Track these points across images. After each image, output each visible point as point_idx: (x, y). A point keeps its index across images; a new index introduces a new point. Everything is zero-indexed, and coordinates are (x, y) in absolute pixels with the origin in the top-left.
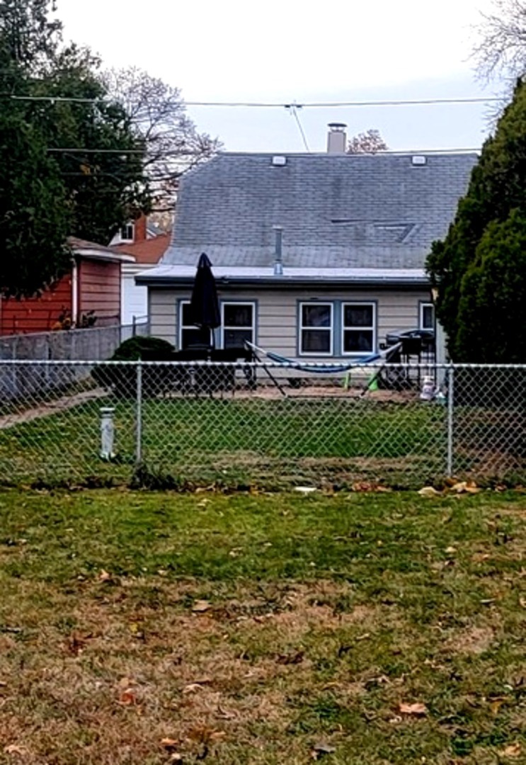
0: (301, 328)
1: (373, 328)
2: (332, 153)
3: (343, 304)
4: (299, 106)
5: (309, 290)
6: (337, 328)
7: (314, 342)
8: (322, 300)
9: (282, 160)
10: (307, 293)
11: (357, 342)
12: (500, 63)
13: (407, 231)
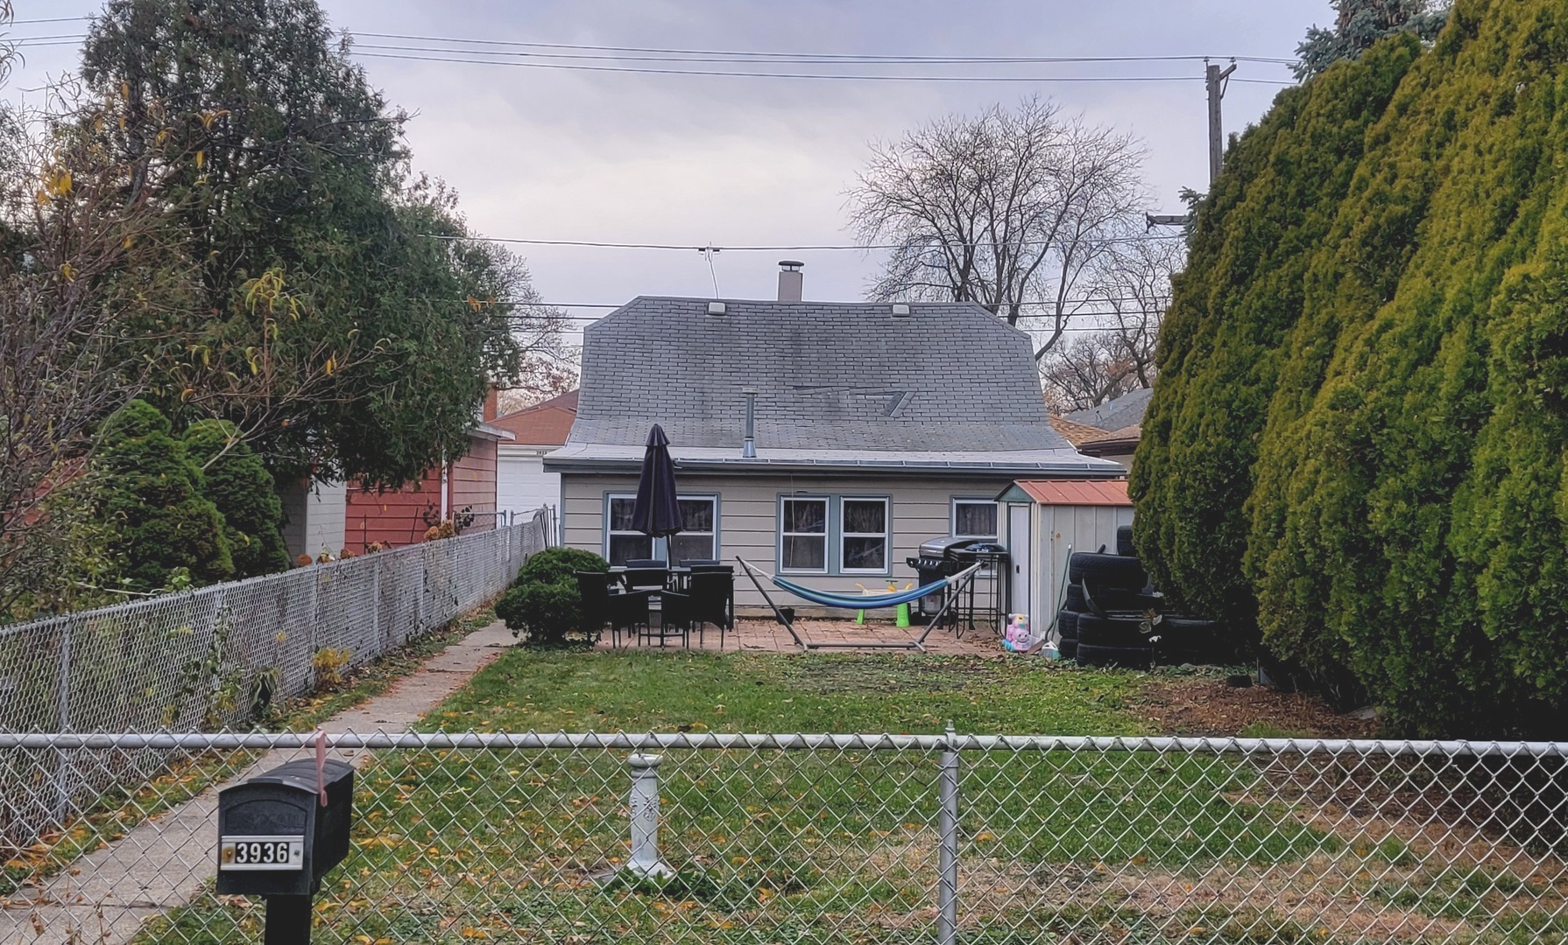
0: (783, 534)
1: (885, 535)
2: (785, 300)
3: (843, 500)
4: (716, 250)
5: (787, 479)
6: (834, 534)
7: (802, 553)
8: (811, 493)
9: (721, 308)
10: (792, 484)
11: (861, 553)
12: (881, 232)
13: (895, 402)
